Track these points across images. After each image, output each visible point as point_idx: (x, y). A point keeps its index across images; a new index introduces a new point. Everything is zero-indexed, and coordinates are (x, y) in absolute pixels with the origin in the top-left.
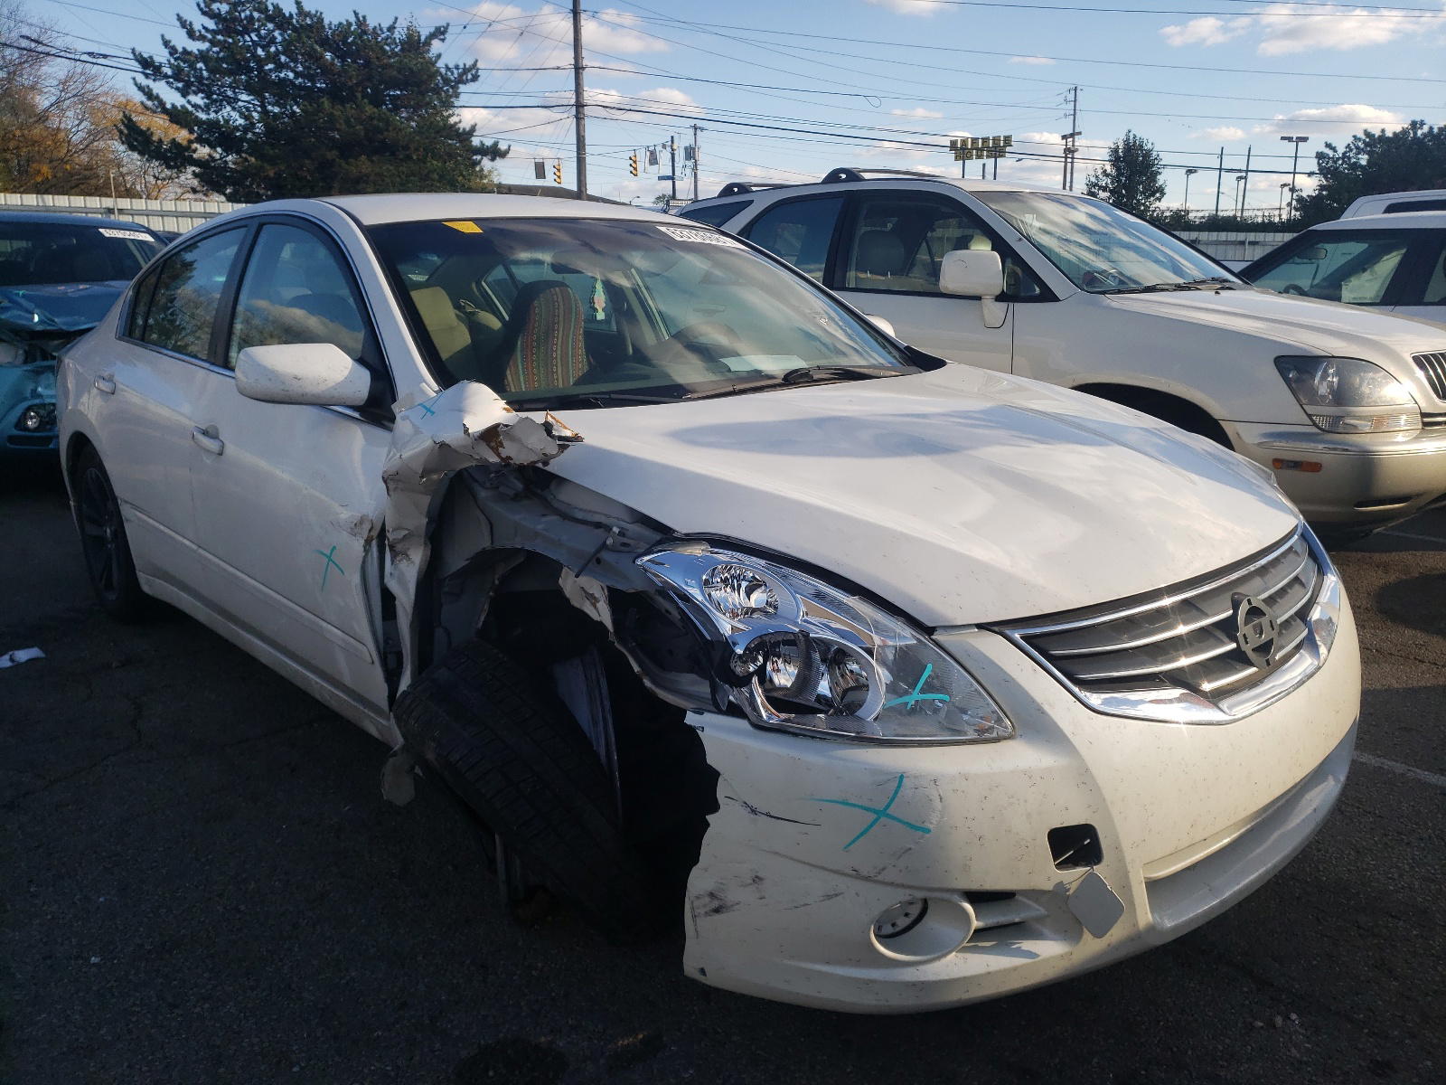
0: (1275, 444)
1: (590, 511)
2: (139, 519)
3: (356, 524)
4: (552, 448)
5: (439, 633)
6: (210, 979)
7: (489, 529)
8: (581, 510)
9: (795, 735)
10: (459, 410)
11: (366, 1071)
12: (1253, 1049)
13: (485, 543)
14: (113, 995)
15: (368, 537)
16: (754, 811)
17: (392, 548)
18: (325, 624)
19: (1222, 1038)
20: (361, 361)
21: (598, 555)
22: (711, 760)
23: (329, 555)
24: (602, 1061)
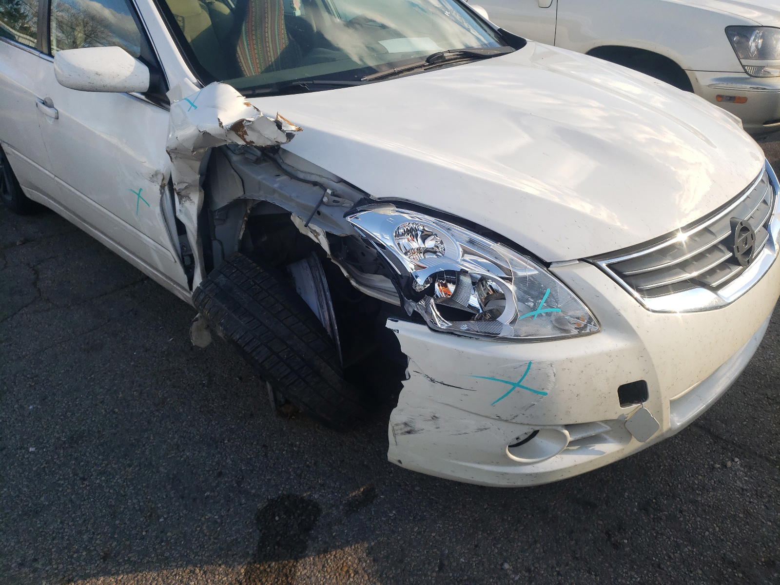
0: (720, 85)
1: (309, 173)
2: (14, 153)
3: (153, 176)
4: (282, 139)
5: (216, 245)
6: (103, 460)
7: (241, 184)
8: (302, 172)
9: (459, 336)
10: (214, 106)
11: (203, 519)
12: (715, 482)
13: (239, 193)
14: (46, 473)
15: (162, 184)
16: (432, 380)
17: (178, 194)
18: (142, 235)
19: (697, 475)
20: (141, 59)
21: (318, 210)
22: (403, 350)
23: (138, 192)
24: (341, 507)
